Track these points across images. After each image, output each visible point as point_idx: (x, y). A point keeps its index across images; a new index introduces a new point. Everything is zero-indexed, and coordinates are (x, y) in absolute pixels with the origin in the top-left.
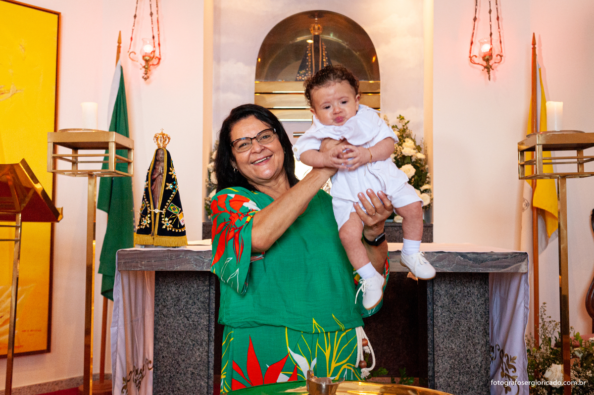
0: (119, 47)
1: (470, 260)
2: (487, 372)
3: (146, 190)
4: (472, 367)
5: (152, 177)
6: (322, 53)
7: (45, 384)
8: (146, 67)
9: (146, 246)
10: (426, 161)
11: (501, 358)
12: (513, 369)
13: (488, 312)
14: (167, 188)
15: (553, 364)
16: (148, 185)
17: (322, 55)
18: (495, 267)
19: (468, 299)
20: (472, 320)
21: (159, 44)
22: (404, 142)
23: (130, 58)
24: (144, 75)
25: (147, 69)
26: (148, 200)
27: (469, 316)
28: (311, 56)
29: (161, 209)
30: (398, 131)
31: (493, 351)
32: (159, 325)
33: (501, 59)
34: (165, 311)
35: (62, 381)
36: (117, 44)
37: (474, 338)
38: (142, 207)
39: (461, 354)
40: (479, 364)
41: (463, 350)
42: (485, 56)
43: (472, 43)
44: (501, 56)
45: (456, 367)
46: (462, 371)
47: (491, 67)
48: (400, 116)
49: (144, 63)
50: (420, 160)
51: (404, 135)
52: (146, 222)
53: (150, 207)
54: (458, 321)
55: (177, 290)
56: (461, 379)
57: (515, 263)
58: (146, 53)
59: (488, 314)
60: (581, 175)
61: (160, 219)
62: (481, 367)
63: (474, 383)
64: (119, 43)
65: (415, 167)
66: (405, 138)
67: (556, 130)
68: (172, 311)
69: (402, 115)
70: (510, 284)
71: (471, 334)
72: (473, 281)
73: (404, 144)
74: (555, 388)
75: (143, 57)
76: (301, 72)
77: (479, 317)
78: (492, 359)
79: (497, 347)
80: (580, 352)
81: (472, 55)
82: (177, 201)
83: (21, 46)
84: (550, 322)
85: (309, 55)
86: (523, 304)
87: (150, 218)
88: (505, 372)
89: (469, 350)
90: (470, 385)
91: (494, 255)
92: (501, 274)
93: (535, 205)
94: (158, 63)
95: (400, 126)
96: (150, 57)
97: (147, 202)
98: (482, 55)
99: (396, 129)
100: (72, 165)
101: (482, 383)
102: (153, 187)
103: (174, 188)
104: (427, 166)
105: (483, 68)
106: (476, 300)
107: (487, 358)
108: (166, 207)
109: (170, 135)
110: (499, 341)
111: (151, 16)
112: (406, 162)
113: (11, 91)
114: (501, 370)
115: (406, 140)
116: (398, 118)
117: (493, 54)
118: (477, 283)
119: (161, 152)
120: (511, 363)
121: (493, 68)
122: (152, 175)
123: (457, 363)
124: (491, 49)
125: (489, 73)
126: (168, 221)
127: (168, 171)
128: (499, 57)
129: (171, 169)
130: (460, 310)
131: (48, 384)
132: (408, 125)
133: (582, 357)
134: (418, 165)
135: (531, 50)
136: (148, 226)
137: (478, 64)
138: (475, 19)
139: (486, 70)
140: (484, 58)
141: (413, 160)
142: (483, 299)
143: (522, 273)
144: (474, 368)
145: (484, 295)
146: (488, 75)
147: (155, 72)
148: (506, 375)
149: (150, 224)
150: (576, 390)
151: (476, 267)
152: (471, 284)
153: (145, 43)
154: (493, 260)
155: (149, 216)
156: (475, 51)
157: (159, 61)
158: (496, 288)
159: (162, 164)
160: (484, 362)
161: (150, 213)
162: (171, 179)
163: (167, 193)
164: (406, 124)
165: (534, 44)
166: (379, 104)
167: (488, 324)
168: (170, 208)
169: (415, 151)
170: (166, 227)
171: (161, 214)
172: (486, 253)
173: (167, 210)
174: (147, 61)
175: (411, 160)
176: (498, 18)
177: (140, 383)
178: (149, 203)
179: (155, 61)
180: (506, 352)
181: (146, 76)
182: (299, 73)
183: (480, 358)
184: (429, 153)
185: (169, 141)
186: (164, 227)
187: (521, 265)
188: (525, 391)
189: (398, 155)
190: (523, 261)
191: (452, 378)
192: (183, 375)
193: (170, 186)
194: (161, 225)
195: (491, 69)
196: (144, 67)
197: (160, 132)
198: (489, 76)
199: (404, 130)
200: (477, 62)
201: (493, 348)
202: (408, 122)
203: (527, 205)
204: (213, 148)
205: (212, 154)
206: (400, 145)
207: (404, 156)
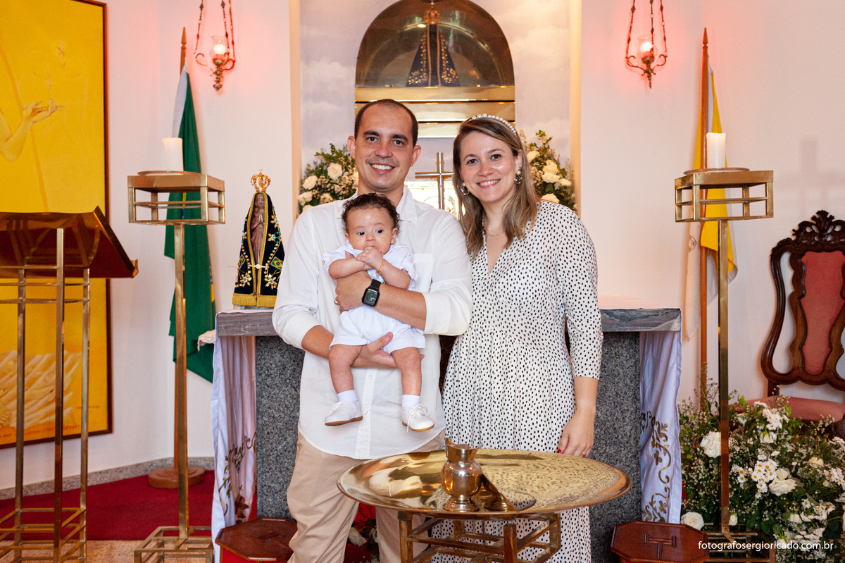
0: (183, 49)
1: (617, 317)
2: (637, 442)
3: (245, 242)
4: (620, 437)
5: (250, 226)
6: (441, 49)
7: (107, 471)
8: (218, 72)
9: (247, 307)
10: (572, 188)
11: (653, 426)
12: (664, 438)
13: (639, 375)
14: (270, 240)
15: (710, 432)
16: (246, 235)
17: (441, 52)
18: (644, 325)
19: (615, 361)
20: (620, 385)
21: (233, 43)
22: (545, 164)
23: (197, 61)
24: (215, 83)
25: (219, 75)
26: (248, 254)
27: (616, 379)
28: (427, 52)
29: (264, 264)
30: (538, 151)
31: (644, 419)
32: (263, 397)
33: (665, 60)
34: (269, 381)
35: (126, 468)
36: (181, 45)
37: (622, 404)
38: (240, 262)
39: (607, 423)
40: (629, 434)
41: (610, 418)
42: (645, 57)
43: (629, 40)
44: (665, 57)
45: (602, 437)
46: (608, 442)
47: (652, 71)
48: (540, 131)
49: (214, 68)
50: (565, 187)
51: (545, 156)
52: (247, 279)
53: (250, 261)
54: (604, 386)
55: (283, 356)
56: (607, 450)
57: (666, 321)
58: (217, 55)
59: (639, 377)
60: (746, 216)
61: (263, 275)
62: (630, 436)
63: (622, 455)
64: (184, 42)
65: (558, 196)
66: (546, 159)
67: (717, 167)
68: (277, 380)
69: (543, 130)
70: (662, 344)
71: (618, 399)
72: (622, 340)
73: (545, 168)
74: (712, 458)
75: (214, 60)
76: (414, 74)
77: (628, 381)
78: (643, 428)
79: (649, 414)
80: (743, 419)
81: (629, 56)
82: (281, 254)
83: (59, 49)
84: (712, 385)
85: (424, 51)
86: (675, 366)
87: (251, 275)
88: (656, 441)
89: (617, 418)
90: (617, 457)
91: (642, 312)
92: (653, 333)
93: (703, 244)
94: (232, 68)
95: (540, 145)
96: (223, 61)
97: (247, 257)
98: (642, 56)
99: (535, 148)
100: (152, 212)
101: (631, 455)
102: (253, 238)
103: (277, 240)
104: (573, 195)
105: (642, 72)
106: (625, 362)
107: (636, 427)
108: (268, 262)
109: (270, 177)
110: (649, 408)
111: (223, 7)
112: (547, 190)
113: (50, 108)
114: (651, 440)
115: (548, 162)
116: (537, 134)
117: (655, 55)
118: (626, 343)
119: (260, 197)
120: (662, 431)
121: (654, 72)
122: (252, 224)
123: (603, 432)
124: (652, 49)
125: (650, 80)
126: (272, 278)
127: (270, 219)
128: (662, 57)
129: (273, 217)
130: (607, 373)
131: (110, 472)
132: (549, 142)
133: (746, 424)
134: (563, 194)
135: (702, 50)
136: (249, 284)
137: (637, 67)
138: (633, 9)
139: (646, 75)
140: (643, 60)
141: (557, 187)
142: (633, 360)
143: (675, 332)
144: (622, 438)
145: (634, 356)
146: (649, 81)
147: (228, 78)
148: (657, 444)
149: (251, 282)
150: (735, 459)
151: (624, 325)
152: (620, 344)
153: (215, 42)
154: (642, 317)
155: (249, 272)
156: (633, 51)
157: (233, 64)
158: (648, 347)
159: (262, 211)
160: (633, 431)
161: (251, 269)
162: (273, 229)
163: (270, 246)
164: (547, 141)
165: (705, 42)
166: (514, 116)
167: (639, 388)
168: (273, 263)
169: (558, 177)
170: (270, 285)
171: (263, 270)
172: (635, 310)
173: (270, 265)
174: (218, 65)
175: (554, 187)
176: (662, 8)
177: (239, 463)
178: (249, 257)
179: (229, 65)
180: (657, 420)
181: (217, 85)
182: (411, 75)
183: (629, 427)
184: (576, 178)
185: (269, 184)
186: (267, 285)
187: (673, 323)
188: (677, 461)
189: (538, 182)
190: (675, 318)
191: (597, 449)
192: (291, 453)
193: (273, 238)
194: (264, 283)
195: (652, 74)
196: (215, 73)
197: (258, 173)
198: (650, 83)
199: (545, 150)
200: (635, 65)
201: (644, 415)
202: (550, 139)
203: (694, 244)
204: (304, 174)
205: (302, 182)
206: (540, 169)
207: (545, 183)
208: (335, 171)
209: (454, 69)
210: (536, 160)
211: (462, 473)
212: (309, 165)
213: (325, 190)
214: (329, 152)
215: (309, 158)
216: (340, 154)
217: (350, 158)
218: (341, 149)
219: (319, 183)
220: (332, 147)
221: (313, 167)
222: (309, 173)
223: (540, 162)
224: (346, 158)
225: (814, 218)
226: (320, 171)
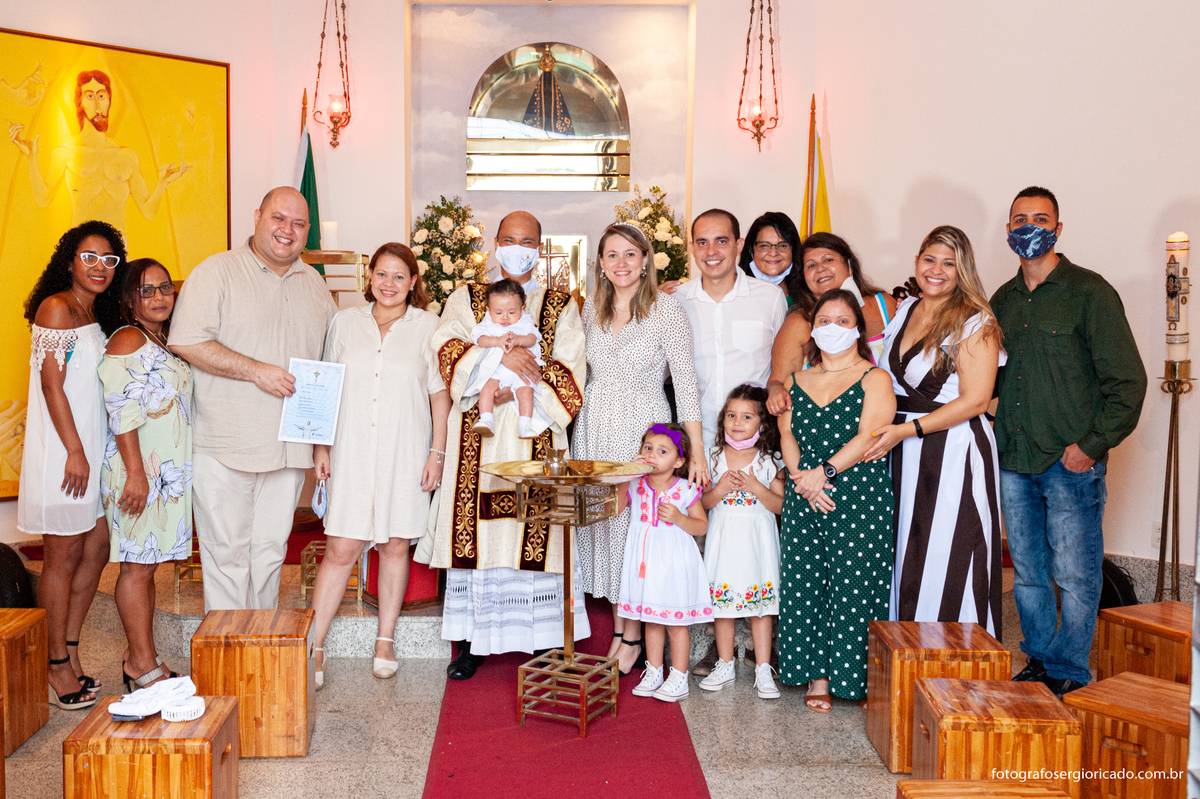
0: (304, 109)
6: (555, 97)
8: (335, 130)
17: (556, 102)
21: (348, 98)
22: (659, 221)
23: (315, 119)
24: (332, 140)
25: (335, 132)
30: (651, 207)
33: (776, 123)
36: (302, 106)
42: (755, 121)
43: (741, 102)
44: (776, 120)
47: (762, 135)
48: (655, 187)
49: (331, 125)
50: (678, 245)
51: (659, 212)
58: (334, 113)
64: (304, 103)
65: (670, 255)
66: (660, 216)
69: (657, 186)
73: (658, 226)
75: (332, 118)
76: (527, 122)
81: (740, 118)
83: (189, 111)
85: (538, 99)
94: (348, 123)
95: (653, 201)
96: (339, 117)
98: (753, 120)
99: (649, 203)
104: (684, 254)
105: (753, 135)
111: (342, 67)
112: (659, 248)
113: (182, 168)
115: (662, 219)
116: (651, 190)
117: (765, 118)
121: (764, 136)
124: (760, 115)
125: (759, 144)
128: (772, 120)
132: (663, 199)
134: (674, 253)
135: (810, 115)
137: (747, 129)
138: (746, 72)
139: (756, 138)
140: (753, 123)
141: (669, 245)
147: (344, 134)
153: (332, 98)
156: (744, 113)
157: (348, 119)
164: (662, 197)
165: (813, 108)
166: (629, 170)
169: (671, 235)
174: (335, 123)
175: (666, 245)
176: (773, 71)
179: (344, 121)
181: (334, 142)
195: (761, 139)
196: (332, 130)
198: (759, 147)
199: (658, 206)
200: (746, 127)
202: (664, 195)
204: (414, 228)
205: (412, 235)
206: (653, 227)
207: (657, 241)
208: (446, 224)
209: (569, 117)
210: (650, 216)
211: (556, 465)
212: (419, 218)
213: (436, 244)
214: (439, 203)
215: (420, 211)
216: (450, 207)
217: (461, 211)
218: (452, 201)
219: (430, 238)
220: (443, 199)
221: (423, 219)
222: (420, 226)
223: (653, 219)
224: (457, 210)
225: (906, 284)
226: (430, 224)
